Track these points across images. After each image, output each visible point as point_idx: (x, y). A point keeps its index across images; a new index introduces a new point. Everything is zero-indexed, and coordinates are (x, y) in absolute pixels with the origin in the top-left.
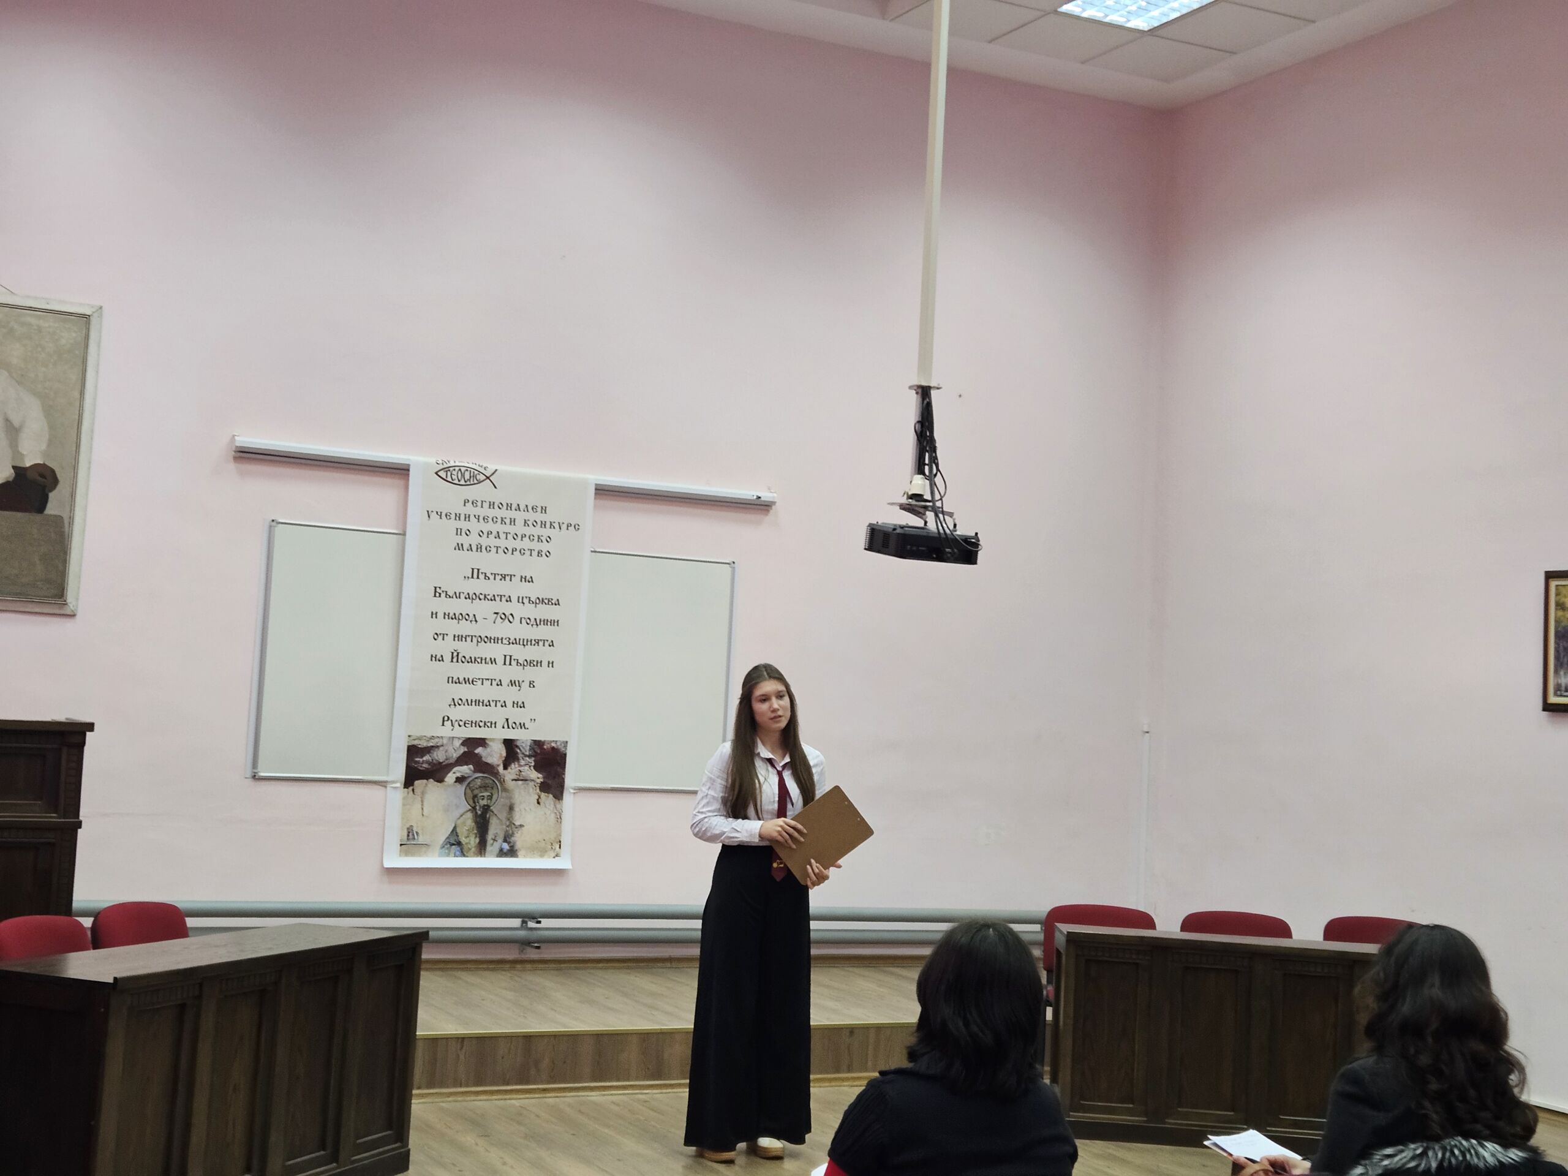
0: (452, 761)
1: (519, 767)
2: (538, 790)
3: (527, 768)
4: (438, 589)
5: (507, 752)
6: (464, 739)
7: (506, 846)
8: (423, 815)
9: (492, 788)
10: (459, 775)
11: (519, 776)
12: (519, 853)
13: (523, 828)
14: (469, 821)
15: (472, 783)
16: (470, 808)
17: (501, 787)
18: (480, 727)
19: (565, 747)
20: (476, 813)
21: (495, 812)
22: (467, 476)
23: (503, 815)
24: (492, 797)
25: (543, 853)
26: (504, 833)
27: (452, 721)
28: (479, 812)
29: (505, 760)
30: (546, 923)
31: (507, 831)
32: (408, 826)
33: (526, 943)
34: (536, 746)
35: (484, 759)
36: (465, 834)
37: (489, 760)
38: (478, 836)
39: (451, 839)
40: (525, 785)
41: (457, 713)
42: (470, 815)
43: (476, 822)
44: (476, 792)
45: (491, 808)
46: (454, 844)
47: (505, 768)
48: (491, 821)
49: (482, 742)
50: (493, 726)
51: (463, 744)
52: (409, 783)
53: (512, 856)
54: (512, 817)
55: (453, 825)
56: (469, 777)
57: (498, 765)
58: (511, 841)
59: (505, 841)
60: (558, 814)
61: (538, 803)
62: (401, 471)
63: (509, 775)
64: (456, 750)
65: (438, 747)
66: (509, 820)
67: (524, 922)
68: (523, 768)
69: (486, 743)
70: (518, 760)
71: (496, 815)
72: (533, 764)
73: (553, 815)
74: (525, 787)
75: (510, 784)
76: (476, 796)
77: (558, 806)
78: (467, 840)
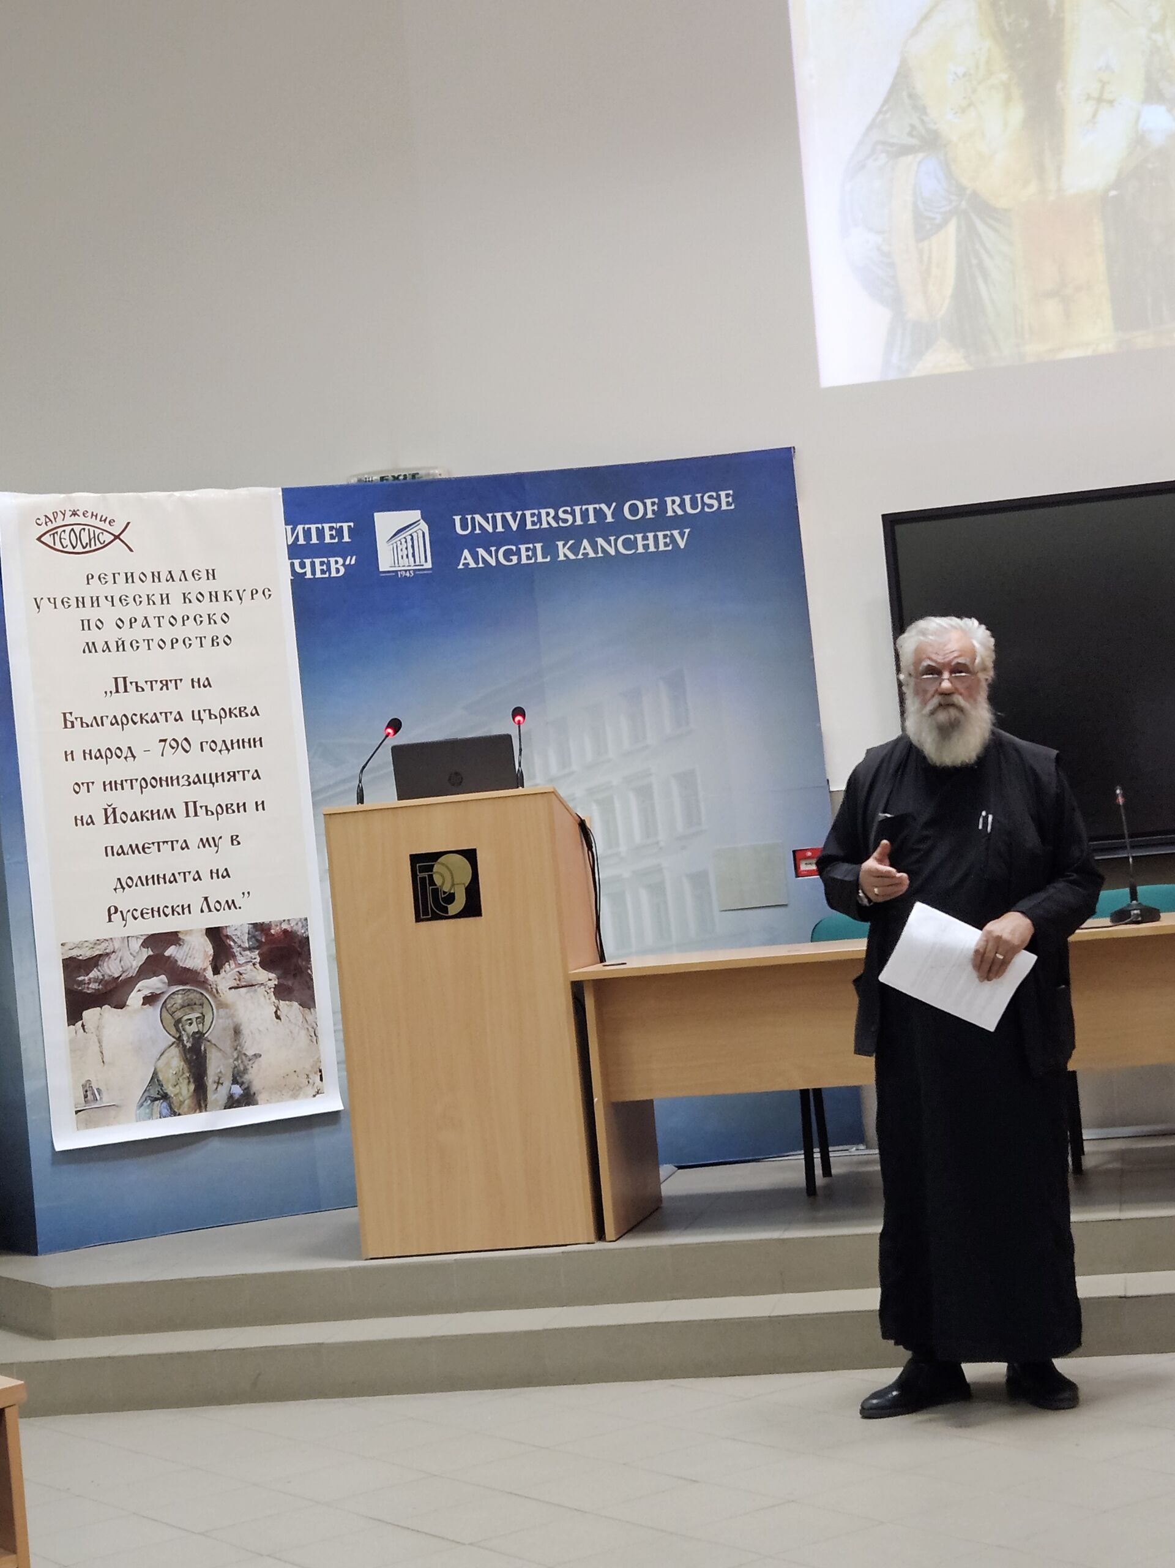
0: (133, 972)
1: (236, 967)
2: (273, 998)
3: (250, 966)
4: (68, 715)
5: (213, 948)
6: (144, 937)
7: (237, 1090)
8: (103, 1062)
9: (202, 1005)
10: (147, 992)
11: (240, 980)
12: (260, 1098)
13: (260, 1059)
14: (174, 1061)
15: (168, 1002)
16: (174, 1040)
17: (215, 1002)
18: (166, 915)
19: (304, 927)
20: (184, 1046)
21: (213, 1042)
22: (85, 540)
23: (227, 1045)
24: (204, 1019)
25: (295, 1092)
26: (231, 1070)
27: (121, 912)
28: (189, 1045)
29: (213, 959)
31: (235, 1067)
32: (83, 1082)
34: (257, 933)
35: (180, 964)
36: (173, 1081)
37: (189, 964)
38: (192, 1080)
39: (152, 1091)
40: (252, 994)
41: (128, 900)
42: (175, 1051)
43: (187, 1061)
44: (178, 1015)
45: (206, 1036)
46: (156, 1099)
47: (216, 971)
48: (208, 1055)
49: (173, 938)
50: (186, 911)
51: (145, 945)
52: (74, 1015)
53: (249, 1105)
54: (239, 1045)
55: (153, 1070)
56: (163, 993)
57: (205, 970)
58: (245, 1081)
59: (235, 1081)
60: (310, 1029)
61: (278, 1017)
63: (223, 981)
64: (135, 958)
65: (107, 954)
66: (236, 1049)
68: (243, 968)
69: (180, 939)
70: (234, 956)
71: (215, 1045)
72: (258, 960)
73: (303, 1033)
74: (252, 997)
75: (228, 996)
76: (179, 1021)
77: (310, 1018)
78: (176, 1090)
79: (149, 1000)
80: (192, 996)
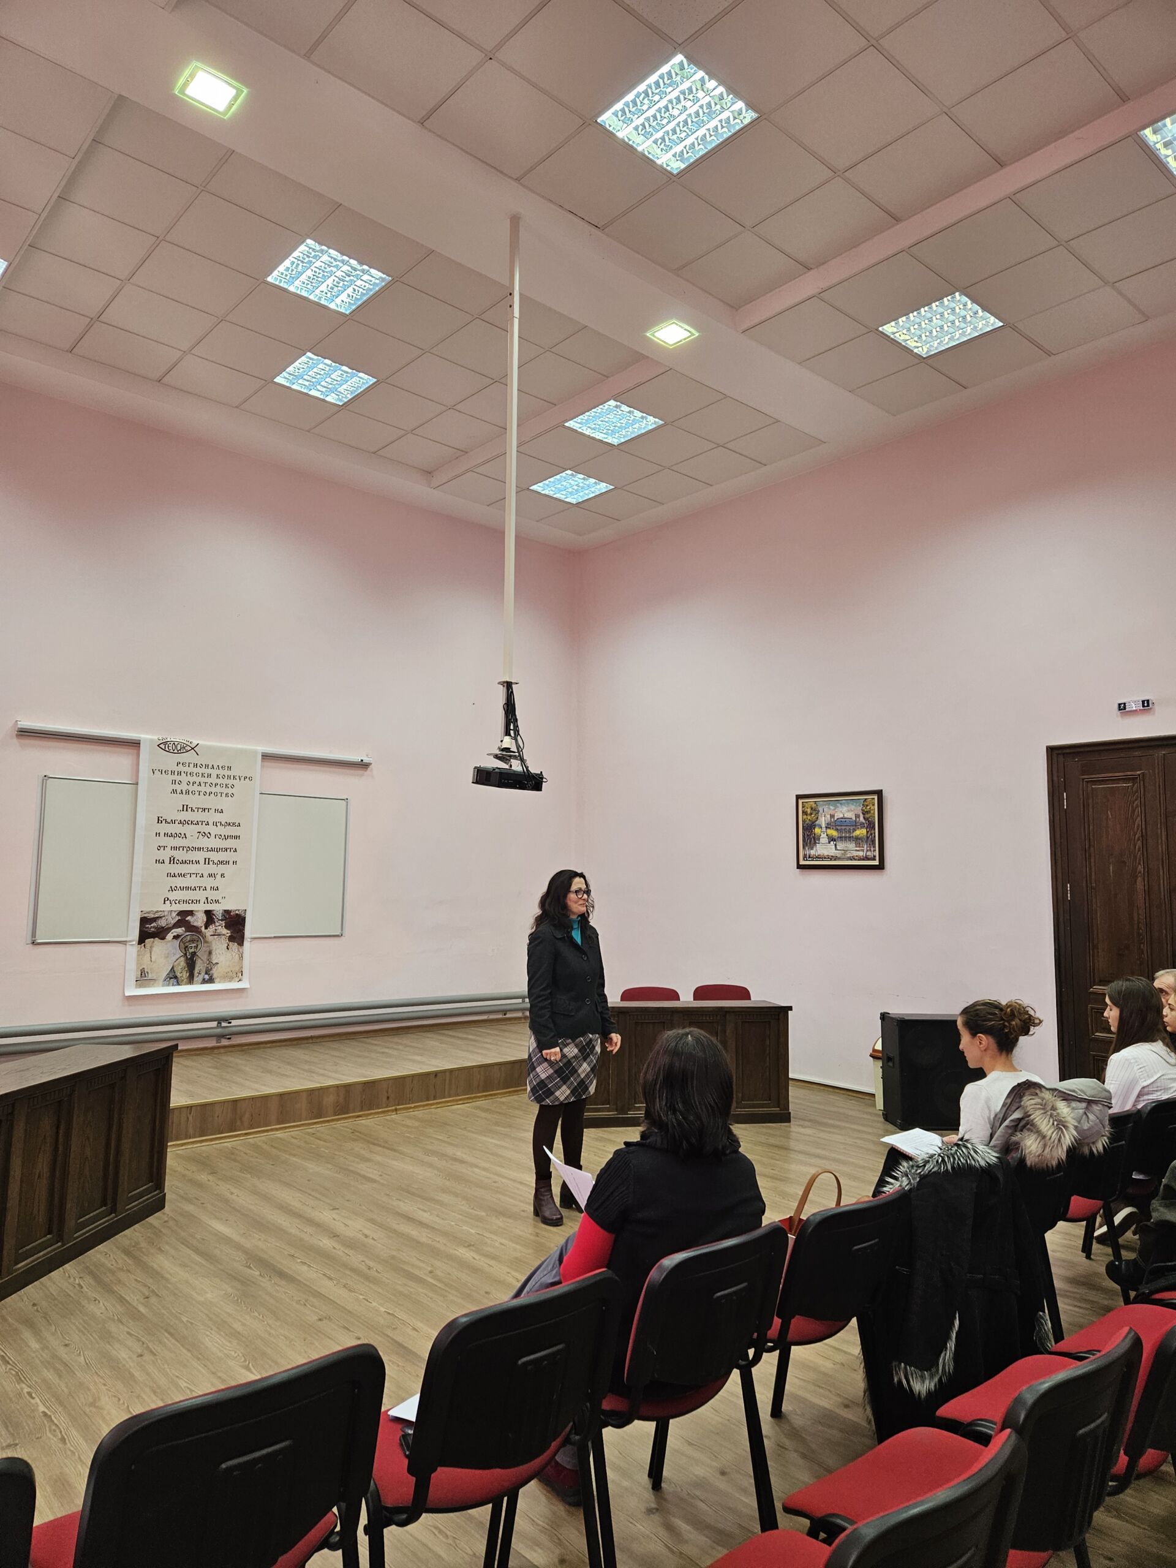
0: (170, 926)
3: (220, 927)
4: (160, 818)
6: (178, 911)
7: (207, 977)
8: (151, 961)
9: (197, 941)
10: (175, 934)
12: (216, 980)
14: (182, 962)
15: (184, 938)
16: (183, 954)
17: (203, 940)
18: (189, 903)
19: (245, 913)
20: (187, 957)
21: (200, 956)
22: (179, 748)
23: (205, 958)
25: (231, 979)
26: (205, 969)
27: (170, 900)
28: (189, 957)
30: (234, 1022)
31: (207, 967)
32: (142, 968)
33: (220, 1037)
35: (192, 924)
36: (180, 971)
37: (195, 924)
38: (188, 972)
39: (171, 975)
41: (173, 896)
42: (182, 959)
43: (187, 963)
44: (187, 944)
45: (197, 954)
46: (173, 978)
47: (206, 928)
48: (196, 962)
49: (191, 913)
50: (198, 902)
51: (178, 915)
52: (141, 941)
53: (211, 983)
55: (173, 966)
56: (182, 935)
58: (210, 973)
59: (206, 973)
62: (135, 744)
63: (208, 932)
64: (173, 919)
65: (161, 917)
66: (208, 960)
67: (219, 1023)
69: (193, 913)
71: (200, 958)
73: (237, 955)
75: (210, 938)
76: (187, 947)
77: (241, 950)
78: (181, 975)
79: (176, 937)
80: (194, 937)
